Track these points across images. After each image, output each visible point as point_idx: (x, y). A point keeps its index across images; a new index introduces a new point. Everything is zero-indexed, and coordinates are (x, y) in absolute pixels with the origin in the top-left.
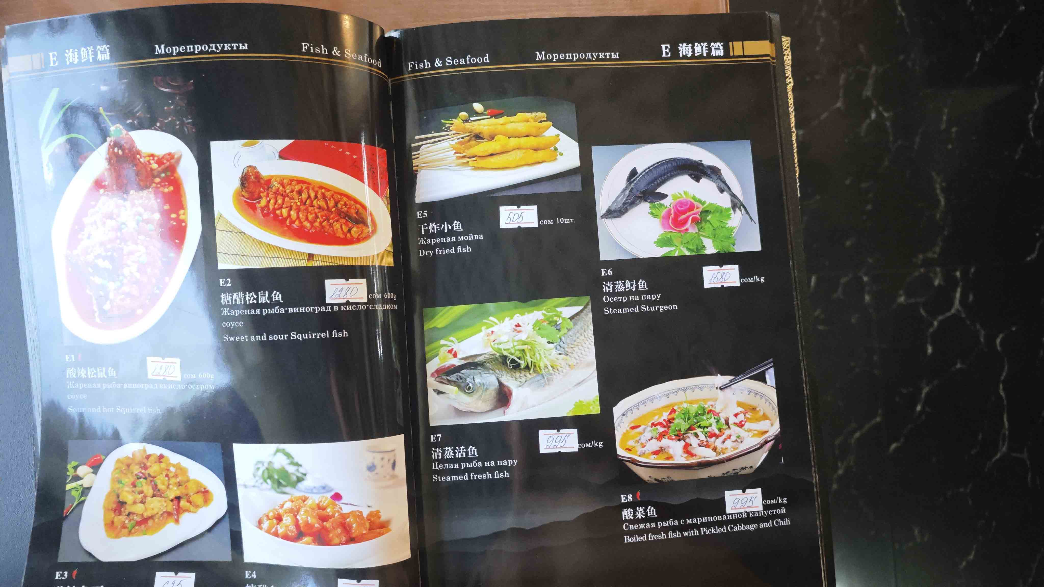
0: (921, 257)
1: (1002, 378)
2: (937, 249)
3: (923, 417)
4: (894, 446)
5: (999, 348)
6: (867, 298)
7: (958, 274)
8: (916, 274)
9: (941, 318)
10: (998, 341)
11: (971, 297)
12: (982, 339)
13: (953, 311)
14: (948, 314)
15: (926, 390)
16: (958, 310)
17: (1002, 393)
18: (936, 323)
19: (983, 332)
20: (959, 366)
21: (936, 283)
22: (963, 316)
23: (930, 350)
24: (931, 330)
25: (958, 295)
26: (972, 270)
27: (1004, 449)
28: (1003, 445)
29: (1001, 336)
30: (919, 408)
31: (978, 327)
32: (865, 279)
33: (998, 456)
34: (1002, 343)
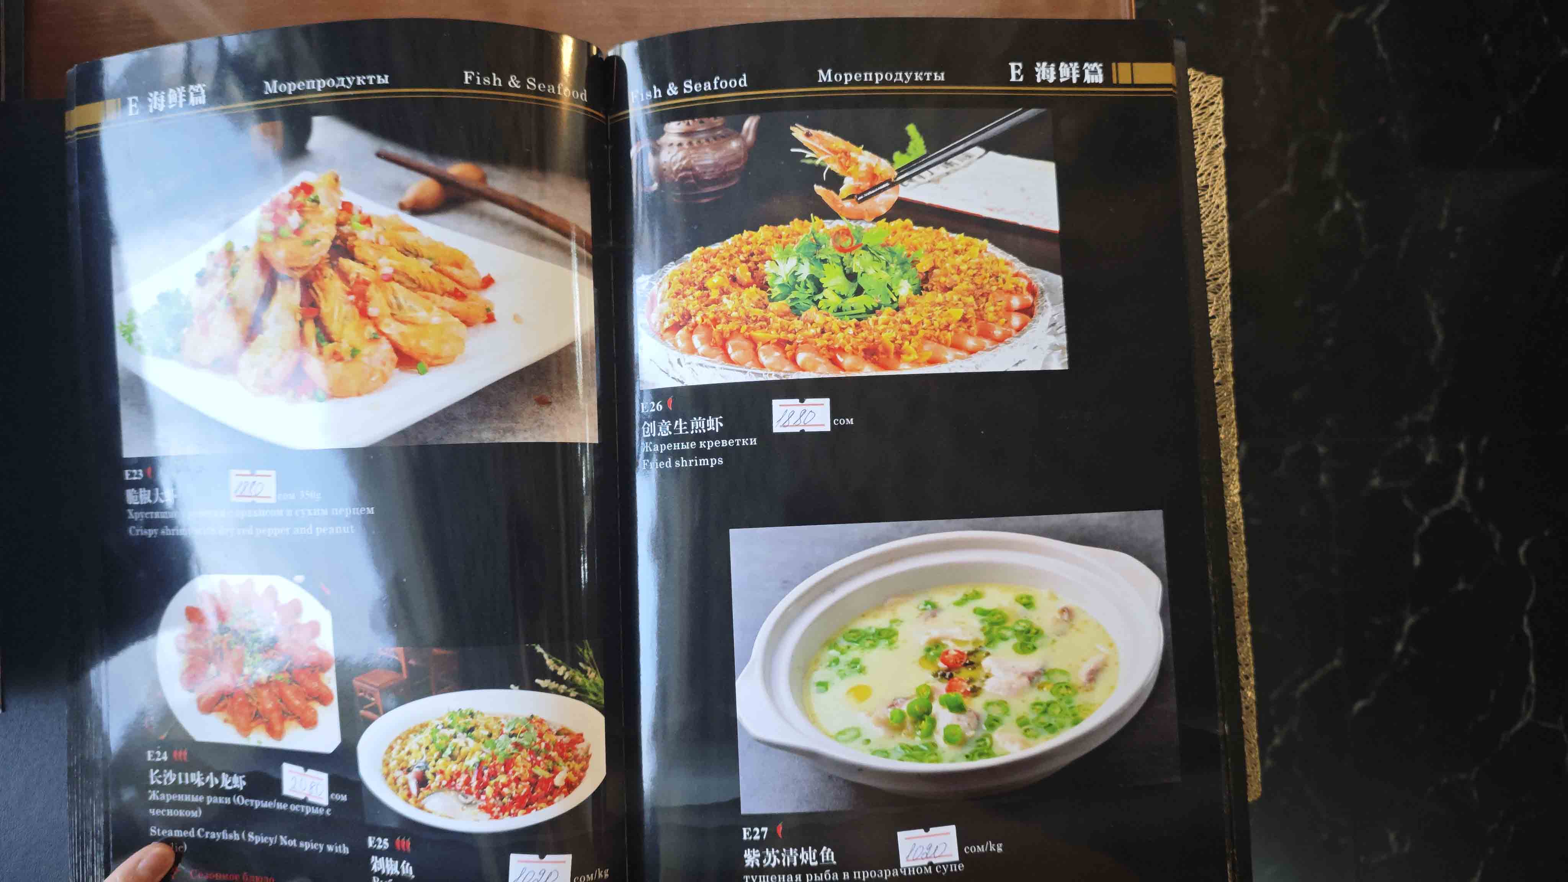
0: (1406, 419)
1: (1528, 606)
2: (1432, 408)
3: (1406, 662)
4: (1359, 705)
5: (1523, 562)
6: (1323, 479)
7: (1462, 447)
8: (1399, 445)
9: (1435, 512)
10: (1522, 551)
11: (1481, 483)
12: (1497, 546)
13: (1454, 502)
14: (1446, 507)
15: (1410, 621)
16: (1461, 502)
17: (1527, 631)
18: (1427, 520)
19: (1498, 536)
20: (1461, 586)
21: (1429, 459)
22: (1469, 509)
23: (1417, 560)
24: (1420, 530)
25: (1461, 479)
26: (1484, 442)
27: (1529, 716)
28: (1528, 709)
29: (1527, 543)
30: (1399, 647)
31: (1491, 527)
32: (1321, 450)
33: (1519, 725)
34: (1527, 553)
